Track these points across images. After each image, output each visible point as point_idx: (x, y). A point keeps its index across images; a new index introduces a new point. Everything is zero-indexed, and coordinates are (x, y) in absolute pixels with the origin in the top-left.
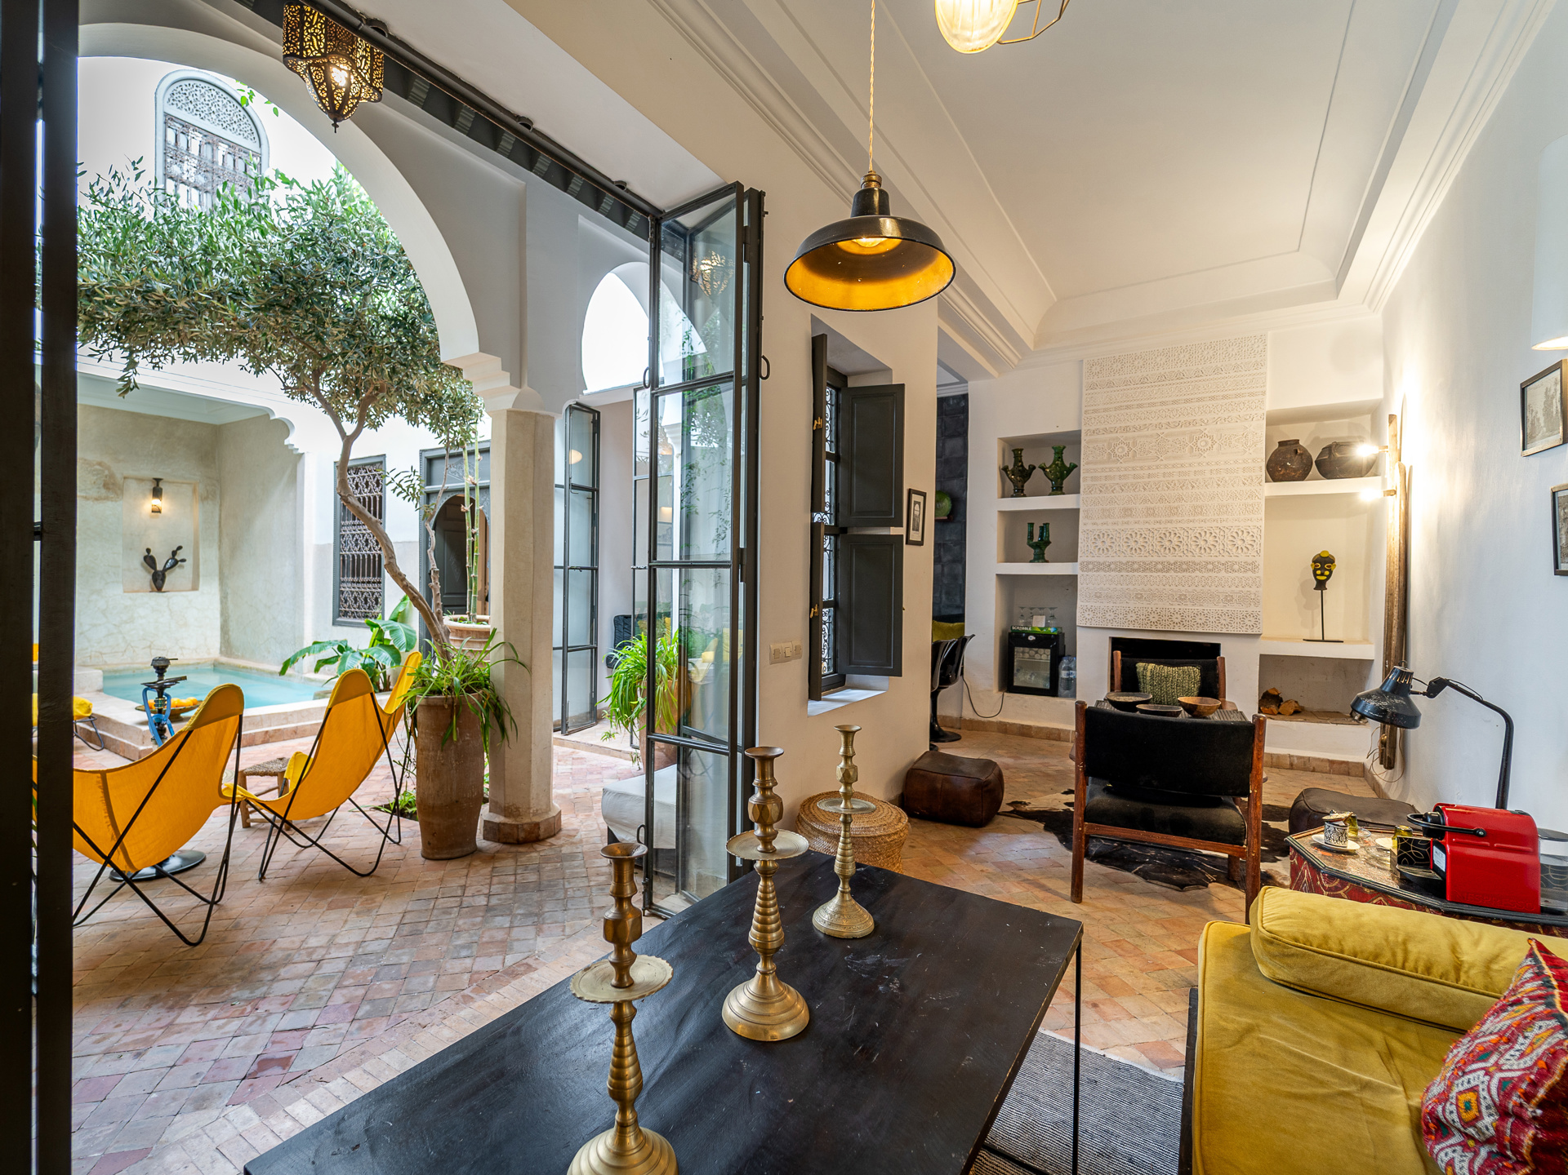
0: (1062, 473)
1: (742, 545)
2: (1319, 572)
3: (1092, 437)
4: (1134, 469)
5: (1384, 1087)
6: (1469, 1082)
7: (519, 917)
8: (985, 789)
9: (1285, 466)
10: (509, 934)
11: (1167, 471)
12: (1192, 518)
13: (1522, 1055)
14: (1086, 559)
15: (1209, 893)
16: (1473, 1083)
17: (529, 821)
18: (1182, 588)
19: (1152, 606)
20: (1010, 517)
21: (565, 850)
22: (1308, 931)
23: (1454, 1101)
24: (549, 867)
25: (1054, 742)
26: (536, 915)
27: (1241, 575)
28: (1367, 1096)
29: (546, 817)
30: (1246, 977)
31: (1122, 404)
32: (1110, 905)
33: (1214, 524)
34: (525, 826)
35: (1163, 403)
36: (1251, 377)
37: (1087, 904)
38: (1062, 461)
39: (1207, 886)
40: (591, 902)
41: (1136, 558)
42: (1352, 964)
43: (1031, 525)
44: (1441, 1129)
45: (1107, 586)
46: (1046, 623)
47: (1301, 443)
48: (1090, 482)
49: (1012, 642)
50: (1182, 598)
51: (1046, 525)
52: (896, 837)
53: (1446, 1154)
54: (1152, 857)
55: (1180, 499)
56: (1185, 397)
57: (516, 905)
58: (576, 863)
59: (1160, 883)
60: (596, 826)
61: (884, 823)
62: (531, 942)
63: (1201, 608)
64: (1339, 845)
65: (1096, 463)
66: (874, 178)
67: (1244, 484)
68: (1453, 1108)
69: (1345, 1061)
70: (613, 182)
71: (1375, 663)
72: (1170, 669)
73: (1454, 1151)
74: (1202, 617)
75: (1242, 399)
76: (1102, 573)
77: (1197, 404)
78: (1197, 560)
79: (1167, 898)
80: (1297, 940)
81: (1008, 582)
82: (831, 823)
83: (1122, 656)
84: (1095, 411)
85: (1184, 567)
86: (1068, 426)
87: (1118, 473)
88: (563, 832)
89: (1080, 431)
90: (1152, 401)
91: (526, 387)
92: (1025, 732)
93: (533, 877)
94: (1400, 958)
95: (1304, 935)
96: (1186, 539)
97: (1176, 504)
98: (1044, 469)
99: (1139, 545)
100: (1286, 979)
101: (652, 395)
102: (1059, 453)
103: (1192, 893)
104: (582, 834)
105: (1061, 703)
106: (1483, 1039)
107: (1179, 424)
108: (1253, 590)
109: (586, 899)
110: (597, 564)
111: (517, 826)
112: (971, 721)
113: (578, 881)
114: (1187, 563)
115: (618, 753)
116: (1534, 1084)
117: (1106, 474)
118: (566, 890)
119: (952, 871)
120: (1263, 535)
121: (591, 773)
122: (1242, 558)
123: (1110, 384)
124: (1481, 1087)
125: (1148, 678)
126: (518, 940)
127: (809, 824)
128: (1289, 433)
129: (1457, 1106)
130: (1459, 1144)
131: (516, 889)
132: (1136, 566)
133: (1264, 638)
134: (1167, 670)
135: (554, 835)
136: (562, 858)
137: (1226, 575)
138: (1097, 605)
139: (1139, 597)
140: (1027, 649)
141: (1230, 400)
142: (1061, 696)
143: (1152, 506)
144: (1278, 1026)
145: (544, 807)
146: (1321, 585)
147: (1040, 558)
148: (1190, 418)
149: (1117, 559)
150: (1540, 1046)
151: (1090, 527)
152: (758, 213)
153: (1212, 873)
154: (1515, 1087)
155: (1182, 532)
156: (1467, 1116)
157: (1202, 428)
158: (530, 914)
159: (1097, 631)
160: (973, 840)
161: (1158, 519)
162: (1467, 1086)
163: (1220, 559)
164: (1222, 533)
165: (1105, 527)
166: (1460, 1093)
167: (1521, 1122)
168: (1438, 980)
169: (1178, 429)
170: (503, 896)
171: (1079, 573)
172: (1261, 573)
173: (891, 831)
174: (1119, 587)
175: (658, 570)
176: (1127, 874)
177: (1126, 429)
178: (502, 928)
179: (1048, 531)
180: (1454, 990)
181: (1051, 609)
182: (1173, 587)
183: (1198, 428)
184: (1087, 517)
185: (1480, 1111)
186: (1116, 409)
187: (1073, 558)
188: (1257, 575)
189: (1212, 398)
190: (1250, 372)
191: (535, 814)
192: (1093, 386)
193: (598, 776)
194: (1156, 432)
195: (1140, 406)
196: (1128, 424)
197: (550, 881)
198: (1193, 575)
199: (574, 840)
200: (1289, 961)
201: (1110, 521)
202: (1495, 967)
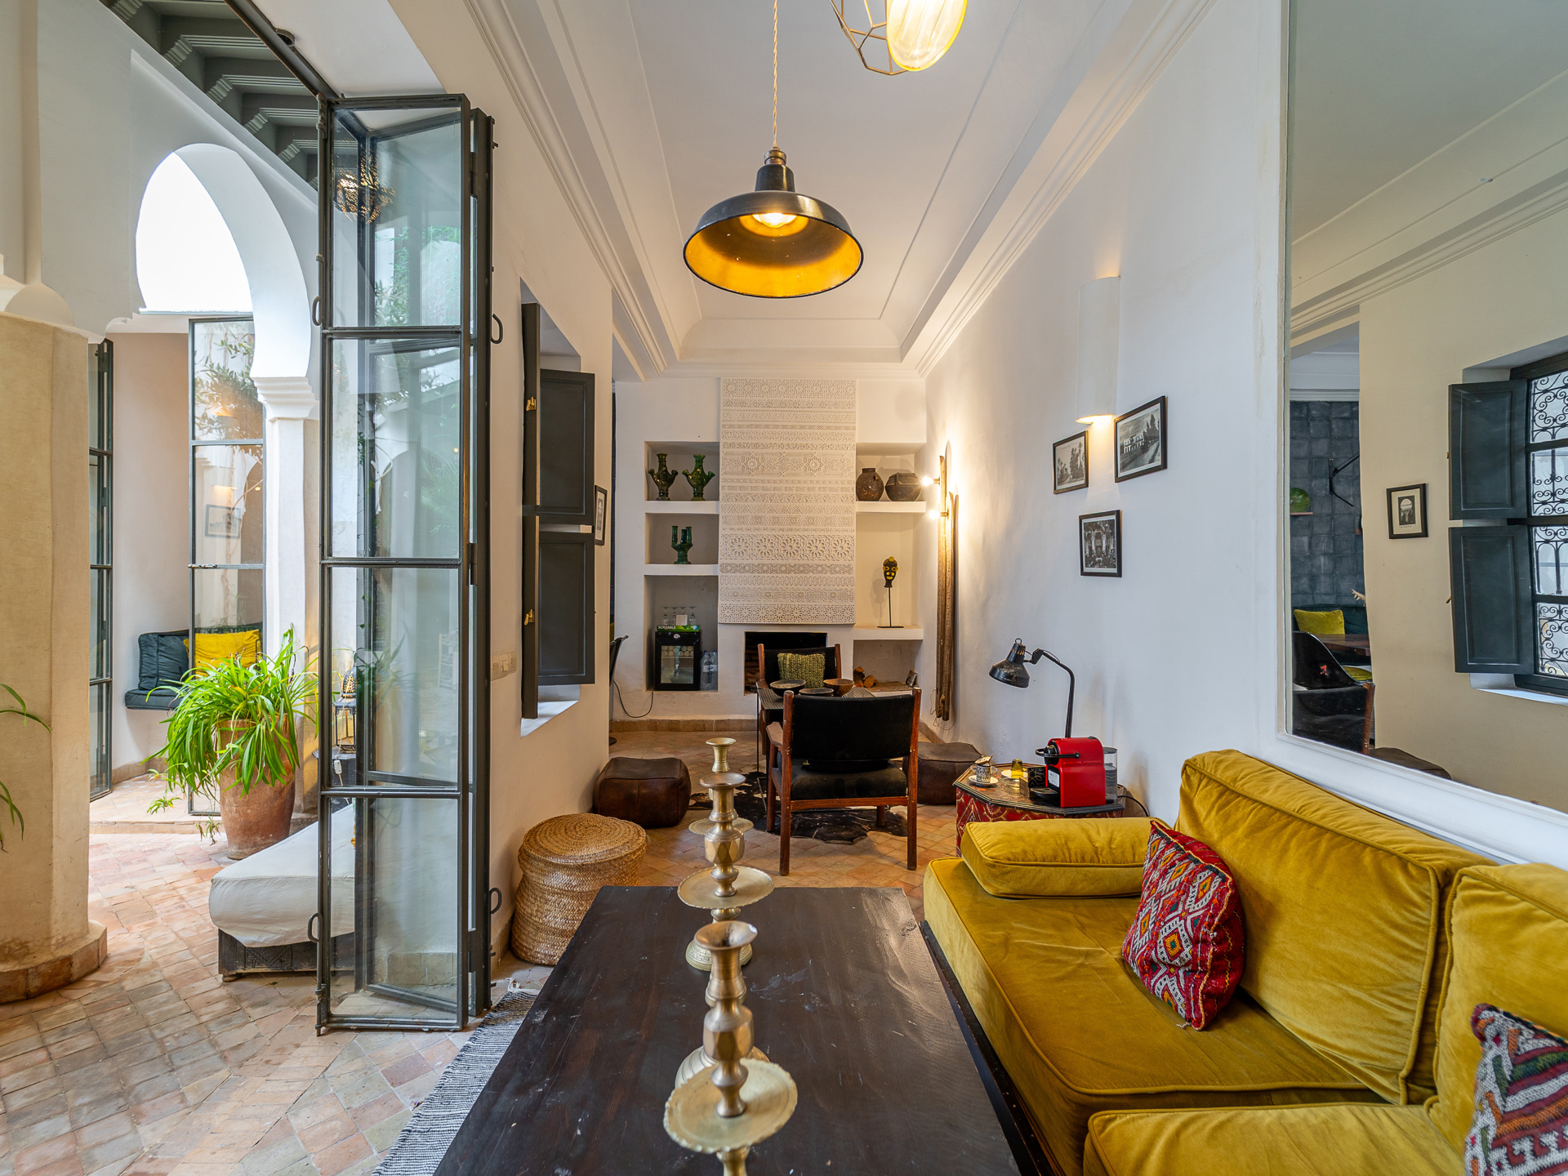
0: (701, 479)
1: (471, 541)
2: (888, 573)
3: (729, 450)
4: (763, 481)
5: (1096, 951)
6: (1170, 928)
7: (85, 1110)
8: (680, 787)
9: (867, 489)
10: (76, 1142)
11: (787, 485)
12: (806, 527)
13: (1197, 900)
14: (725, 561)
15: (870, 841)
16: (1173, 928)
17: (50, 958)
18: (801, 588)
19: (778, 603)
20: (654, 520)
21: (130, 984)
22: (1013, 850)
23: (1162, 944)
24: (110, 1017)
25: (700, 733)
26: (119, 1095)
27: (841, 576)
28: (1090, 961)
29: (82, 944)
30: (979, 899)
31: (753, 423)
32: (810, 870)
33: (822, 533)
34: (42, 968)
35: (784, 427)
36: (846, 414)
37: (794, 875)
38: (702, 469)
39: (866, 835)
40: (214, 1044)
41: (765, 561)
42: (1044, 868)
43: (675, 528)
44: (1150, 967)
45: (743, 586)
46: (688, 621)
47: (876, 471)
48: (727, 491)
49: (659, 640)
50: (800, 596)
51: (689, 528)
52: (640, 853)
53: (1161, 984)
54: (821, 821)
55: (798, 511)
56: (800, 424)
57: (70, 1093)
58: (160, 998)
59: (836, 841)
60: (172, 937)
61: (626, 840)
62: (128, 1138)
63: (814, 604)
64: (984, 781)
65: (732, 474)
66: (780, 154)
67: (842, 501)
68: (1163, 949)
69: (1066, 941)
70: (274, 29)
71: (924, 642)
72: (804, 657)
73: (1165, 979)
74: (815, 611)
75: (840, 431)
76: (738, 574)
77: (809, 431)
78: (810, 563)
79: (846, 853)
80: (1009, 860)
81: (653, 582)
82: (570, 853)
83: (765, 648)
84: (731, 426)
85: (801, 569)
86: (708, 438)
87: (751, 485)
88: (111, 961)
89: (718, 443)
90: (776, 423)
91: (37, 283)
92: (673, 727)
93: (86, 1041)
94: (1067, 855)
95: (1012, 853)
96: (802, 544)
97: (795, 515)
98: (687, 475)
99: (767, 550)
100: (1006, 892)
101: (324, 336)
102: (699, 461)
103: (860, 843)
104: (151, 953)
105: (705, 696)
106: (1166, 896)
107: (796, 447)
108: (849, 588)
109: (205, 1044)
110: (110, 558)
111: (25, 972)
112: (622, 723)
113: (177, 1022)
114: (803, 566)
115: (171, 826)
116: (1212, 917)
117: (741, 484)
118: (161, 1042)
119: (669, 875)
120: (855, 543)
121: (128, 863)
122: (842, 562)
123: (743, 404)
124: (1179, 930)
125: (788, 666)
126: (99, 1144)
127: (540, 860)
128: (871, 462)
129: (1165, 946)
130: (1165, 973)
131: (56, 1069)
132: (765, 568)
133: (858, 627)
134: (802, 658)
135: (98, 968)
136: (131, 998)
137: (831, 576)
138: (735, 603)
139: (768, 595)
140: (671, 647)
141: (832, 431)
142: (703, 690)
143: (777, 515)
144: (1020, 930)
145: (78, 930)
146: (889, 584)
147: (683, 560)
148: (804, 442)
149: (750, 562)
150: (1209, 890)
151: (728, 532)
152: (487, 144)
153: (866, 823)
154: (1202, 922)
155: (799, 539)
156: (1173, 953)
157: (813, 452)
158: (108, 1098)
159: (735, 627)
160: (675, 840)
161: (782, 527)
162: (1169, 931)
163: (826, 562)
164: (828, 541)
165: (740, 532)
166: (1166, 937)
167: (1205, 942)
168: (1090, 864)
169: (795, 451)
170: (35, 1088)
171: (719, 574)
172: (854, 575)
173: (636, 847)
174: (752, 586)
175: (335, 569)
176: (809, 839)
177: (756, 446)
178: (56, 1138)
179: (690, 534)
180: (1099, 869)
181: (692, 608)
182: (794, 586)
183: (809, 451)
184: (725, 523)
185: (1182, 946)
186: (748, 427)
187: (714, 560)
188: (851, 575)
189: (820, 427)
190: (845, 410)
191: (59, 945)
192: (729, 403)
193: (143, 865)
194: (778, 451)
195: (767, 427)
196: (758, 441)
197: (122, 1037)
198: (808, 576)
199: (142, 965)
200: (1007, 877)
201: (744, 527)
202: (1113, 846)
